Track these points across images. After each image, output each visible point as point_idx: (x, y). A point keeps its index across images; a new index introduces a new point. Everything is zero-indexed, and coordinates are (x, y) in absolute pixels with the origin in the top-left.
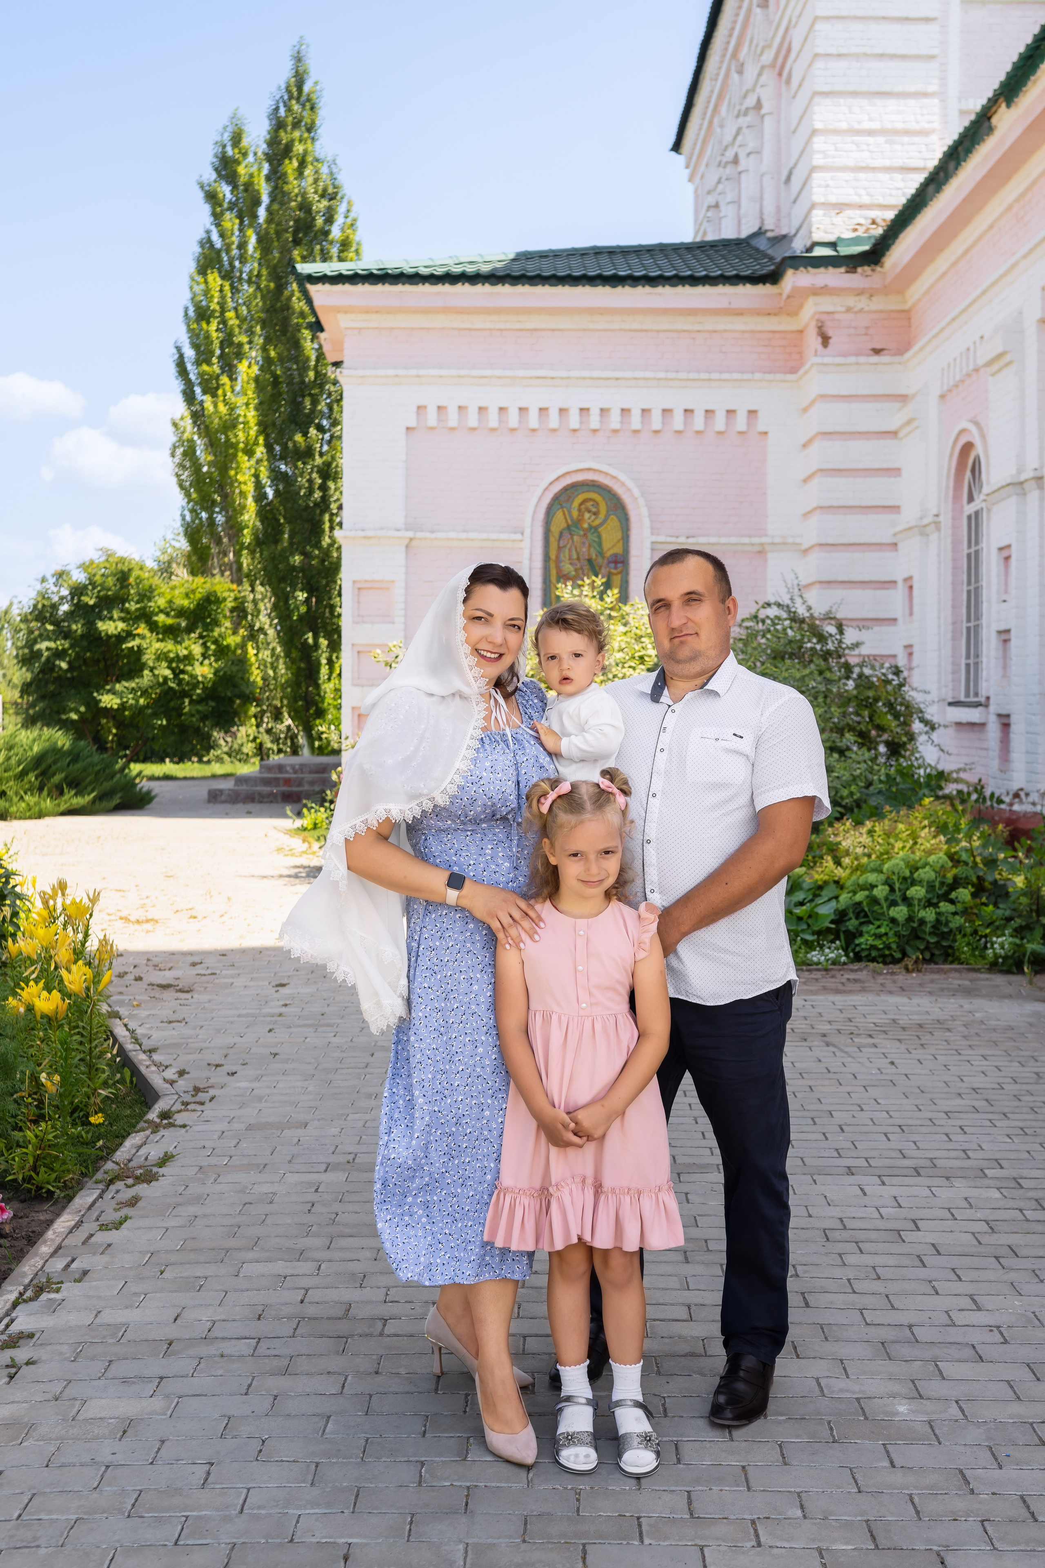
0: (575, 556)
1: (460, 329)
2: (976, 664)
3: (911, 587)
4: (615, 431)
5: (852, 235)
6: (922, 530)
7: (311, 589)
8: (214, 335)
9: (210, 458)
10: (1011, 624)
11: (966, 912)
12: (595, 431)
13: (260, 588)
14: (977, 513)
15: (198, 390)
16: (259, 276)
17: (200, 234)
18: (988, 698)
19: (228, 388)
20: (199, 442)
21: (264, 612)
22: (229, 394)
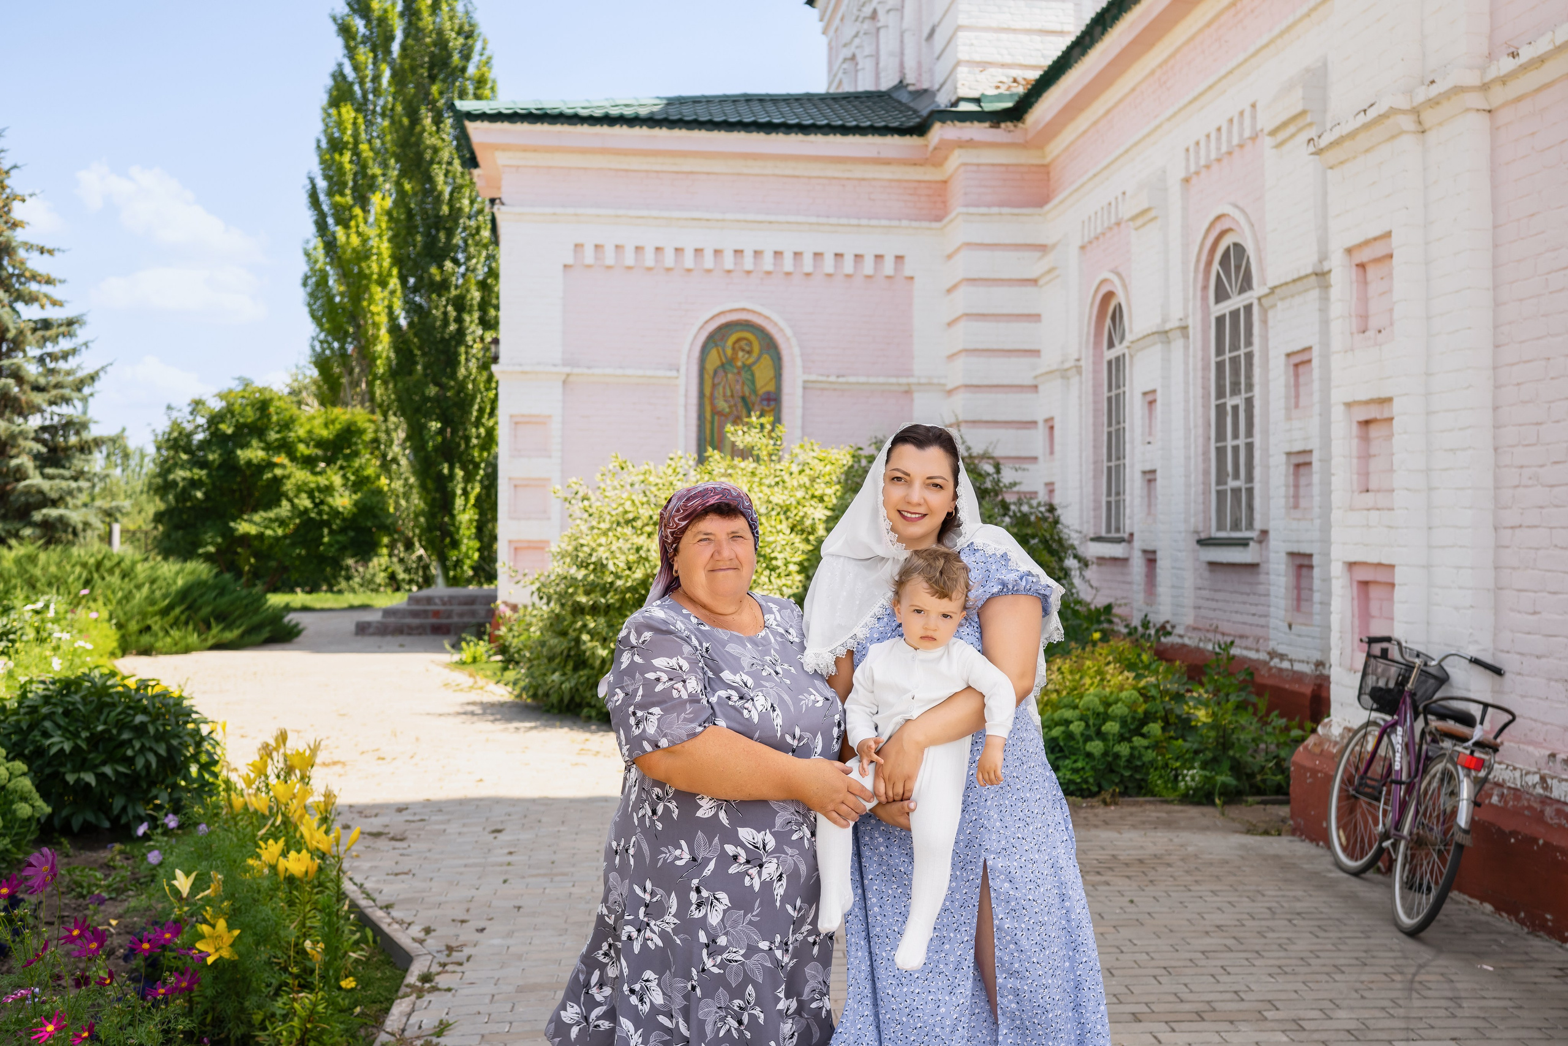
0: (729, 393)
1: (617, 170)
2: (1118, 502)
3: (1052, 428)
4: (769, 273)
5: (995, 92)
6: (1063, 374)
7: (446, 421)
8: (348, 166)
9: (342, 288)
10: (1157, 465)
11: (1156, 746)
12: (748, 272)
13: (393, 419)
14: (1118, 359)
15: (330, 221)
16: (392, 109)
17: (332, 67)
18: (1132, 535)
19: (360, 219)
20: (331, 272)
21: (396, 442)
22: (362, 225)
